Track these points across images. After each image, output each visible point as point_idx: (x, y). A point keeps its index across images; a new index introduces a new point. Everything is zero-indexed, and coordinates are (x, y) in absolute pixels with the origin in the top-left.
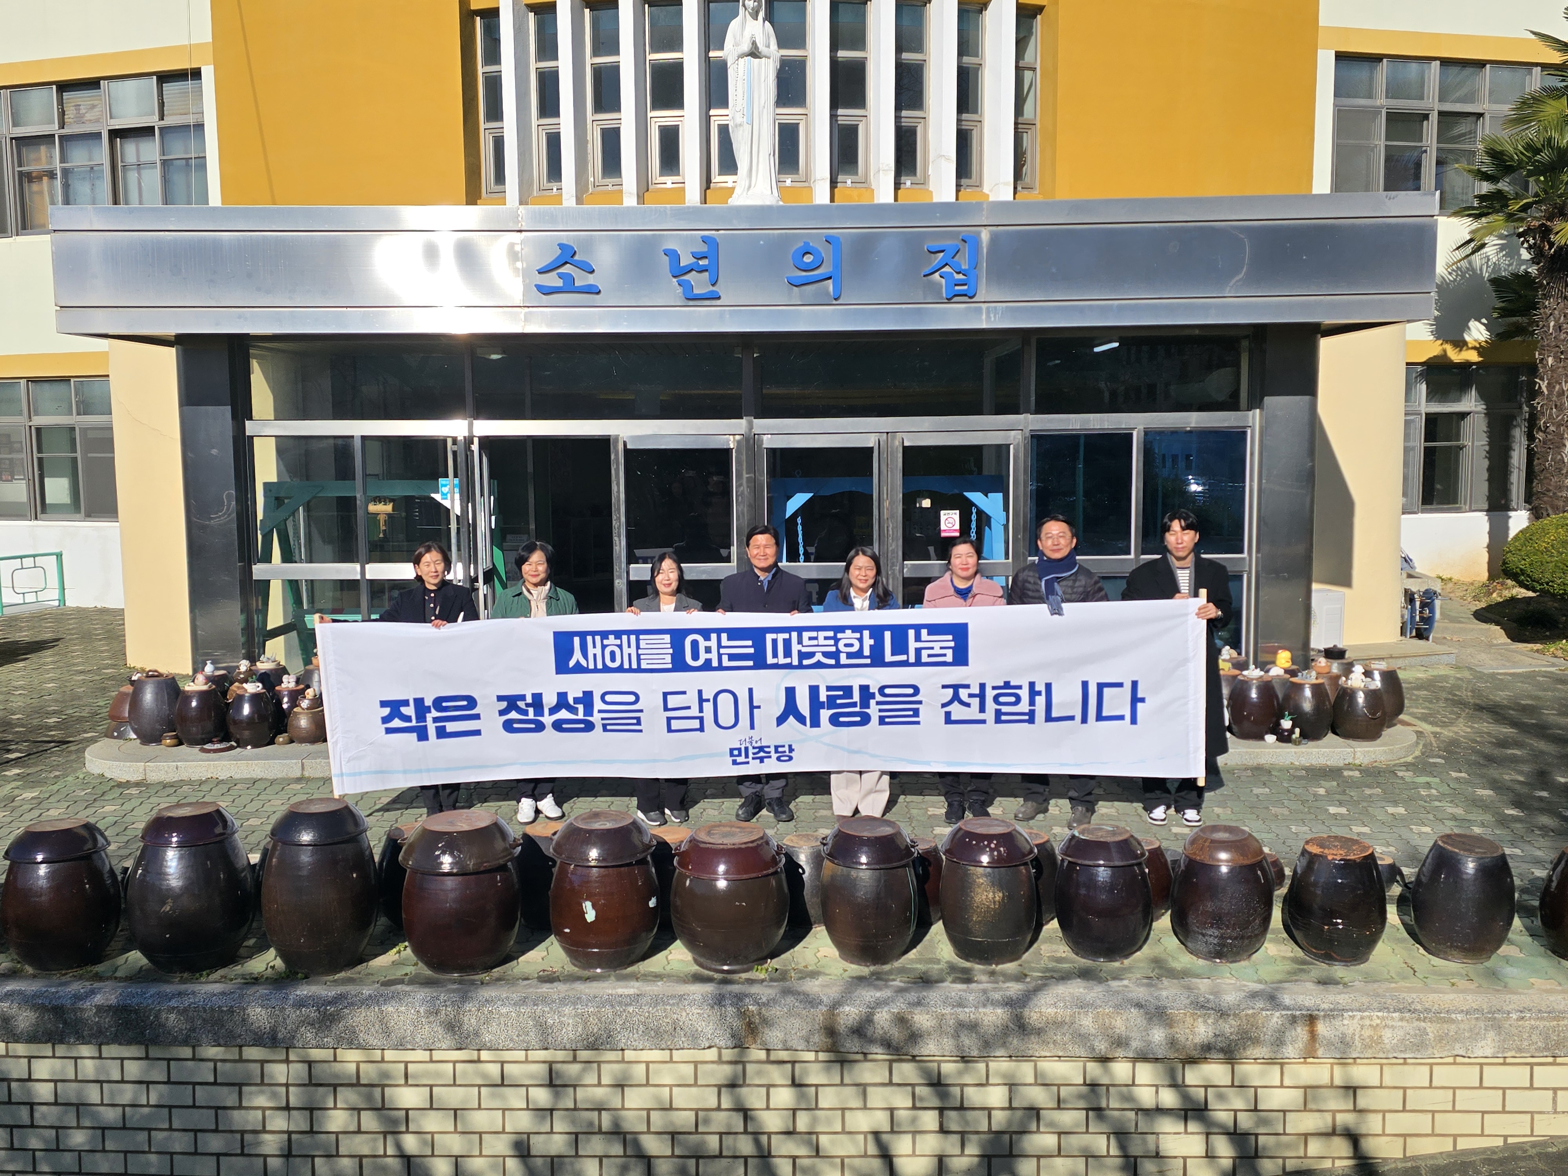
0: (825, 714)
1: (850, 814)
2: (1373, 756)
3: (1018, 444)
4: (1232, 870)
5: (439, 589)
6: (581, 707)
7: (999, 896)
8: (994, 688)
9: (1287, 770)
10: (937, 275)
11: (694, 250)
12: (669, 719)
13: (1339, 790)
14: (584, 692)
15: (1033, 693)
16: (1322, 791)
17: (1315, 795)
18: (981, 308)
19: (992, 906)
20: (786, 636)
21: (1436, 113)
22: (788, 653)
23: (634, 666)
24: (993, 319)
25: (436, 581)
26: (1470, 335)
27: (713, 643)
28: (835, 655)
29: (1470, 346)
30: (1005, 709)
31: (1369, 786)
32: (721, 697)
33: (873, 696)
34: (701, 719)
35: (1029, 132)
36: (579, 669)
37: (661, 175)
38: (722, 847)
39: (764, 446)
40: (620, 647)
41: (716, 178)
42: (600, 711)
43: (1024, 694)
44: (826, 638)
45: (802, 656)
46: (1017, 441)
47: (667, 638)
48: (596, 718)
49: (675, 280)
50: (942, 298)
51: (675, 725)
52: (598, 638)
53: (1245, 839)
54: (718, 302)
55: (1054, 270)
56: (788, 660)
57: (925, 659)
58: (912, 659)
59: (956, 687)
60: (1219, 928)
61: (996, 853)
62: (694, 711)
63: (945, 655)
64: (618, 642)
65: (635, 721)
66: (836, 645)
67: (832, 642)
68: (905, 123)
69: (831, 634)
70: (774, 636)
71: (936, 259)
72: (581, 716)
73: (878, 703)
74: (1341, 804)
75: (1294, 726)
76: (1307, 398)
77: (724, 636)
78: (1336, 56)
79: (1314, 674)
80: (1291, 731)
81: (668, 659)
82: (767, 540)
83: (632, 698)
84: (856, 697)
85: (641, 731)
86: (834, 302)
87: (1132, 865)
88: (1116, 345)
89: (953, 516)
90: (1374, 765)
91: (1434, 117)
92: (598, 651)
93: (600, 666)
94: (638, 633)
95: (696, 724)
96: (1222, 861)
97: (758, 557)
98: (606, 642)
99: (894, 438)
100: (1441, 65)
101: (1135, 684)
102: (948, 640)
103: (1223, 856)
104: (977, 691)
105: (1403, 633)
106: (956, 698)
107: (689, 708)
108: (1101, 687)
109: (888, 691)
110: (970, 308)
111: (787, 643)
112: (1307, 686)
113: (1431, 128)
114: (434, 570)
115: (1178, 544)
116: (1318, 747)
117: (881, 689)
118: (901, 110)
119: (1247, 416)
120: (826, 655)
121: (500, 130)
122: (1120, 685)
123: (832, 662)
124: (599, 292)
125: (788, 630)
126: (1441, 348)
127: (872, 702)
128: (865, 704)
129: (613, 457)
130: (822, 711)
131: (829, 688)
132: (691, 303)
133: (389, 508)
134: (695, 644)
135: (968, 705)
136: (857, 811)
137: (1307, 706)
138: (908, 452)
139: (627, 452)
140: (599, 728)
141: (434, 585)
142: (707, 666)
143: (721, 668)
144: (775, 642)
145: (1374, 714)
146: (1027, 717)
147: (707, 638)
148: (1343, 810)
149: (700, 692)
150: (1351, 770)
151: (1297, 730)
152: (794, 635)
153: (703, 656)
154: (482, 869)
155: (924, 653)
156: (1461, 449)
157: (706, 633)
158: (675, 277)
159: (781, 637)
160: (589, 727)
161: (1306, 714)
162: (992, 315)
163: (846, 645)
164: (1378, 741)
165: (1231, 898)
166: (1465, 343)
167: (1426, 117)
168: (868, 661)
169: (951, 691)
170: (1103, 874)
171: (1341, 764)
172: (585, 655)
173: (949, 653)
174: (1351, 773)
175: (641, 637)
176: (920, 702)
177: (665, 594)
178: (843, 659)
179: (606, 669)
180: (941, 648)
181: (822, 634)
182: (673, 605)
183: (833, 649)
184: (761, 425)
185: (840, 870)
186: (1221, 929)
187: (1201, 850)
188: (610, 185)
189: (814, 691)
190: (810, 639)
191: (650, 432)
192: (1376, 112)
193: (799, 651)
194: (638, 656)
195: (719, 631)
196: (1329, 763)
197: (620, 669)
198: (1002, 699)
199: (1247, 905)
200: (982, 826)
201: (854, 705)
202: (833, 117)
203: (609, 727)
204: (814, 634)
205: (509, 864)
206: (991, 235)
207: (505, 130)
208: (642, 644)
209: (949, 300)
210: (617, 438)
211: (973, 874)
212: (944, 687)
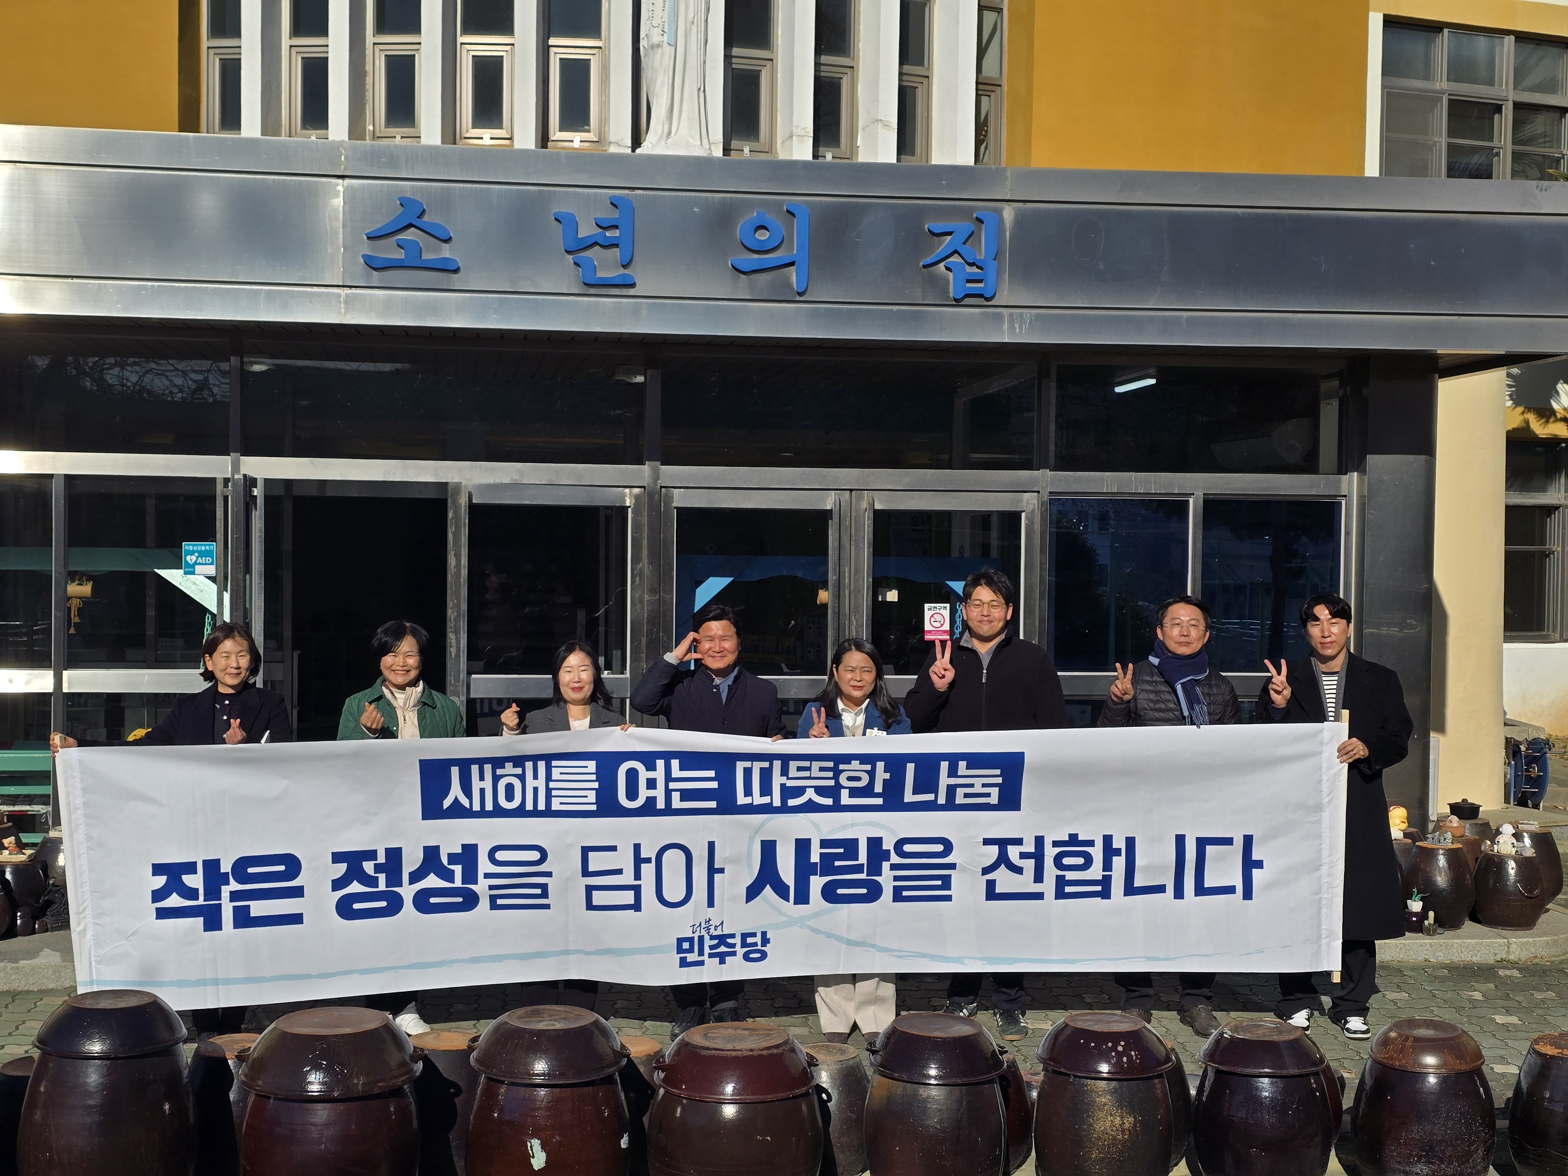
0: (817, 883)
1: (847, 1030)
2: (1533, 950)
3: (1033, 511)
4: (1444, 1081)
5: (238, 693)
6: (458, 869)
7: (1129, 1122)
8: (1056, 844)
9: (1424, 969)
10: (942, 266)
11: (599, 216)
12: (589, 889)
13: (1499, 993)
14: (464, 846)
15: (1110, 851)
16: (1478, 996)
17: (1471, 1000)
18: (1001, 315)
19: (1120, 1137)
20: (766, 765)
21: (1510, 105)
22: (766, 790)
23: (541, 806)
24: (1018, 331)
25: (235, 681)
26: (1558, 402)
27: (659, 774)
28: (833, 792)
29: (1559, 416)
30: (1070, 875)
31: (1538, 989)
32: (668, 855)
33: (886, 855)
34: (637, 889)
35: (993, 95)
36: (458, 811)
37: (474, 126)
38: (734, 1054)
39: (675, 504)
40: (522, 778)
41: (556, 134)
42: (487, 876)
43: (1097, 852)
44: (822, 769)
45: (787, 792)
46: (1031, 507)
47: (592, 765)
48: (481, 887)
49: (570, 258)
50: (948, 298)
51: (599, 898)
52: (488, 768)
53: (1458, 1037)
54: (632, 292)
55: (1101, 267)
56: (766, 800)
57: (960, 800)
58: (942, 800)
59: (1003, 843)
60: (1428, 1162)
61: (1125, 1059)
62: (627, 878)
63: (988, 795)
64: (519, 771)
65: (538, 891)
66: (836, 777)
67: (831, 774)
68: (826, 72)
69: (831, 764)
70: (748, 764)
71: (940, 244)
72: (458, 883)
73: (894, 867)
74: (1508, 1012)
75: (1425, 909)
76: (1423, 458)
77: (675, 763)
78: (1384, 21)
79: (1449, 835)
80: (1423, 915)
81: (592, 797)
82: (724, 629)
83: (535, 856)
84: (863, 858)
85: (547, 907)
86: (798, 298)
87: (1307, 1075)
88: (1152, 381)
89: (942, 611)
90: (1535, 961)
91: (1508, 111)
92: (488, 784)
93: (489, 807)
94: (549, 758)
95: (628, 897)
96: (1427, 1066)
97: (710, 653)
98: (499, 772)
99: (860, 499)
100: (1516, 41)
101: (1248, 841)
102: (994, 775)
103: (1430, 1060)
104: (1031, 849)
105: (1507, 801)
106: (1003, 859)
107: (619, 872)
108: (1202, 843)
109: (908, 848)
110: (986, 313)
111: (766, 775)
112: (1441, 852)
113: (1505, 122)
114: (235, 665)
115: (1324, 637)
116: (1459, 938)
117: (900, 844)
118: (821, 54)
119: (1340, 481)
120: (819, 790)
121: (236, 50)
122: (1228, 841)
123: (829, 802)
124: (456, 271)
125: (769, 757)
126: (1521, 418)
127: (886, 866)
128: (875, 868)
129: (450, 515)
130: (812, 877)
131: (824, 843)
132: (592, 291)
133: (86, 589)
134: (632, 775)
135: (1018, 870)
136: (855, 1027)
137: (1441, 880)
138: (881, 518)
139: (473, 509)
140: (484, 903)
141: (231, 687)
142: (649, 809)
143: (669, 811)
144: (748, 772)
145: (1531, 891)
146: (1099, 888)
147: (651, 767)
148: (1514, 1020)
149: (637, 848)
150: (1505, 968)
151: (1431, 914)
152: (777, 764)
153: (644, 793)
154: (376, 1091)
155: (960, 792)
156: (1548, 556)
157: (648, 759)
158: (569, 252)
159: (757, 766)
160: (470, 901)
161: (1443, 890)
162: (1017, 326)
163: (850, 779)
164: (1534, 930)
165: (1447, 1118)
166: (1553, 412)
167: (1498, 109)
168: (879, 801)
169: (995, 848)
170: (1266, 1087)
171: (1491, 960)
172: (467, 789)
173: (995, 792)
174: (1508, 972)
175: (554, 763)
176: (952, 866)
177: (576, 703)
178: (845, 799)
179: (499, 812)
180: (984, 785)
181: (816, 765)
182: (587, 721)
183: (832, 783)
184: (672, 473)
185: (899, 1088)
186: (1433, 1163)
187: (1401, 1051)
188: (398, 137)
189: (803, 846)
190: (799, 769)
191: (506, 480)
192: (1433, 99)
193: (783, 786)
194: (548, 791)
195: (667, 756)
196: (1475, 959)
197: (520, 812)
198: (1067, 861)
199: (1466, 1128)
200: (1097, 1022)
201: (858, 869)
202: (728, 57)
203: (500, 902)
204: (806, 764)
205: (405, 1087)
206: (1016, 215)
207: (243, 50)
208: (556, 774)
209: (958, 302)
210: (458, 487)
211: (1092, 1091)
212: (987, 842)
